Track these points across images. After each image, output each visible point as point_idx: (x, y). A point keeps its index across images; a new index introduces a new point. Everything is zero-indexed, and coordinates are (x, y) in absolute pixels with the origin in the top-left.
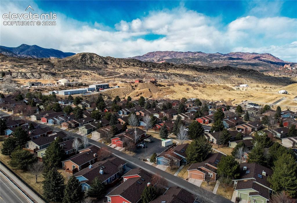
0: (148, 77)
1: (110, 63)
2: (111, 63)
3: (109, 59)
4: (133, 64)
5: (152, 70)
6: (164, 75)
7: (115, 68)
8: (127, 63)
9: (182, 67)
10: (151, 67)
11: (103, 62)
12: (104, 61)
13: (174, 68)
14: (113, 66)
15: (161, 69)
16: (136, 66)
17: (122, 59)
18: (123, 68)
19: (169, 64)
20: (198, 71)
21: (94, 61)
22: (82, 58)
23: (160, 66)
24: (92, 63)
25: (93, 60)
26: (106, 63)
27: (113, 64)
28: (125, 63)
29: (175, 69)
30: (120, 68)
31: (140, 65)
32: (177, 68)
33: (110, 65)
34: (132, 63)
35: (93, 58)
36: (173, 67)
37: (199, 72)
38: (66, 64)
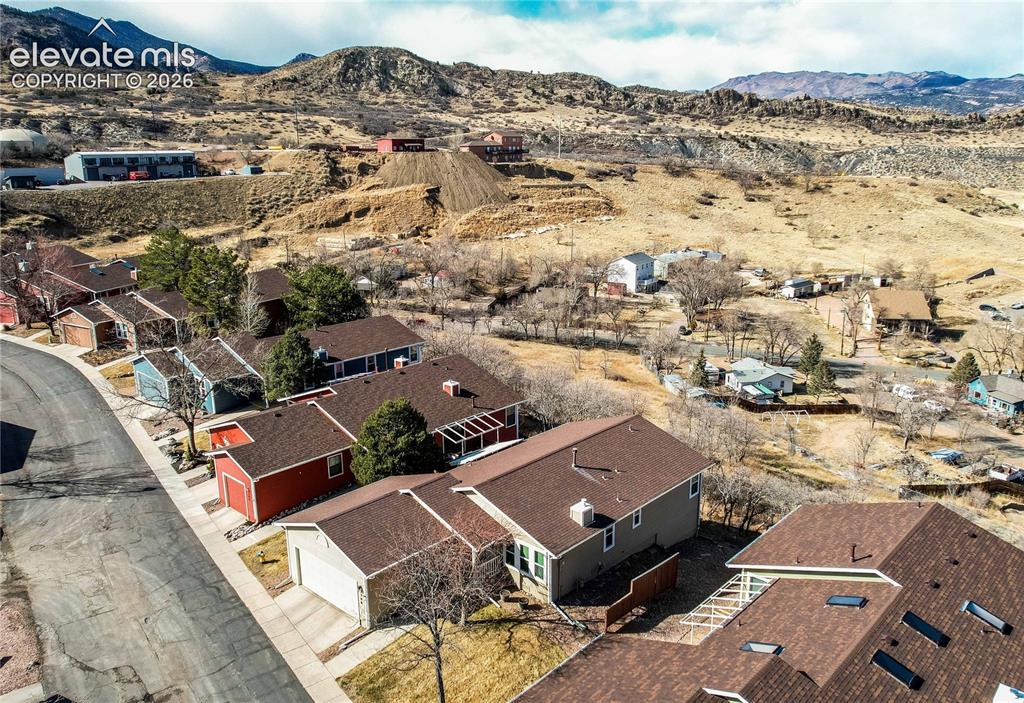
0: (599, 145)
1: (467, 92)
2: (472, 89)
3: (466, 72)
4: (570, 97)
5: (653, 121)
6: (682, 142)
7: (482, 113)
8: (541, 90)
9: (801, 113)
10: (648, 107)
11: (436, 88)
12: (441, 80)
13: (760, 116)
14: (476, 105)
15: (695, 118)
16: (582, 103)
17: (522, 75)
18: (519, 110)
19: (737, 97)
20: (875, 132)
21: (397, 80)
22: (347, 67)
23: (694, 106)
24: (388, 87)
25: (393, 78)
26: (447, 91)
27: (478, 93)
28: (535, 93)
29: (763, 119)
30: (503, 110)
31: (600, 102)
32: (774, 114)
33: (466, 97)
34: (562, 93)
35: (395, 68)
36: (755, 109)
37: (877, 136)
38: (270, 92)
